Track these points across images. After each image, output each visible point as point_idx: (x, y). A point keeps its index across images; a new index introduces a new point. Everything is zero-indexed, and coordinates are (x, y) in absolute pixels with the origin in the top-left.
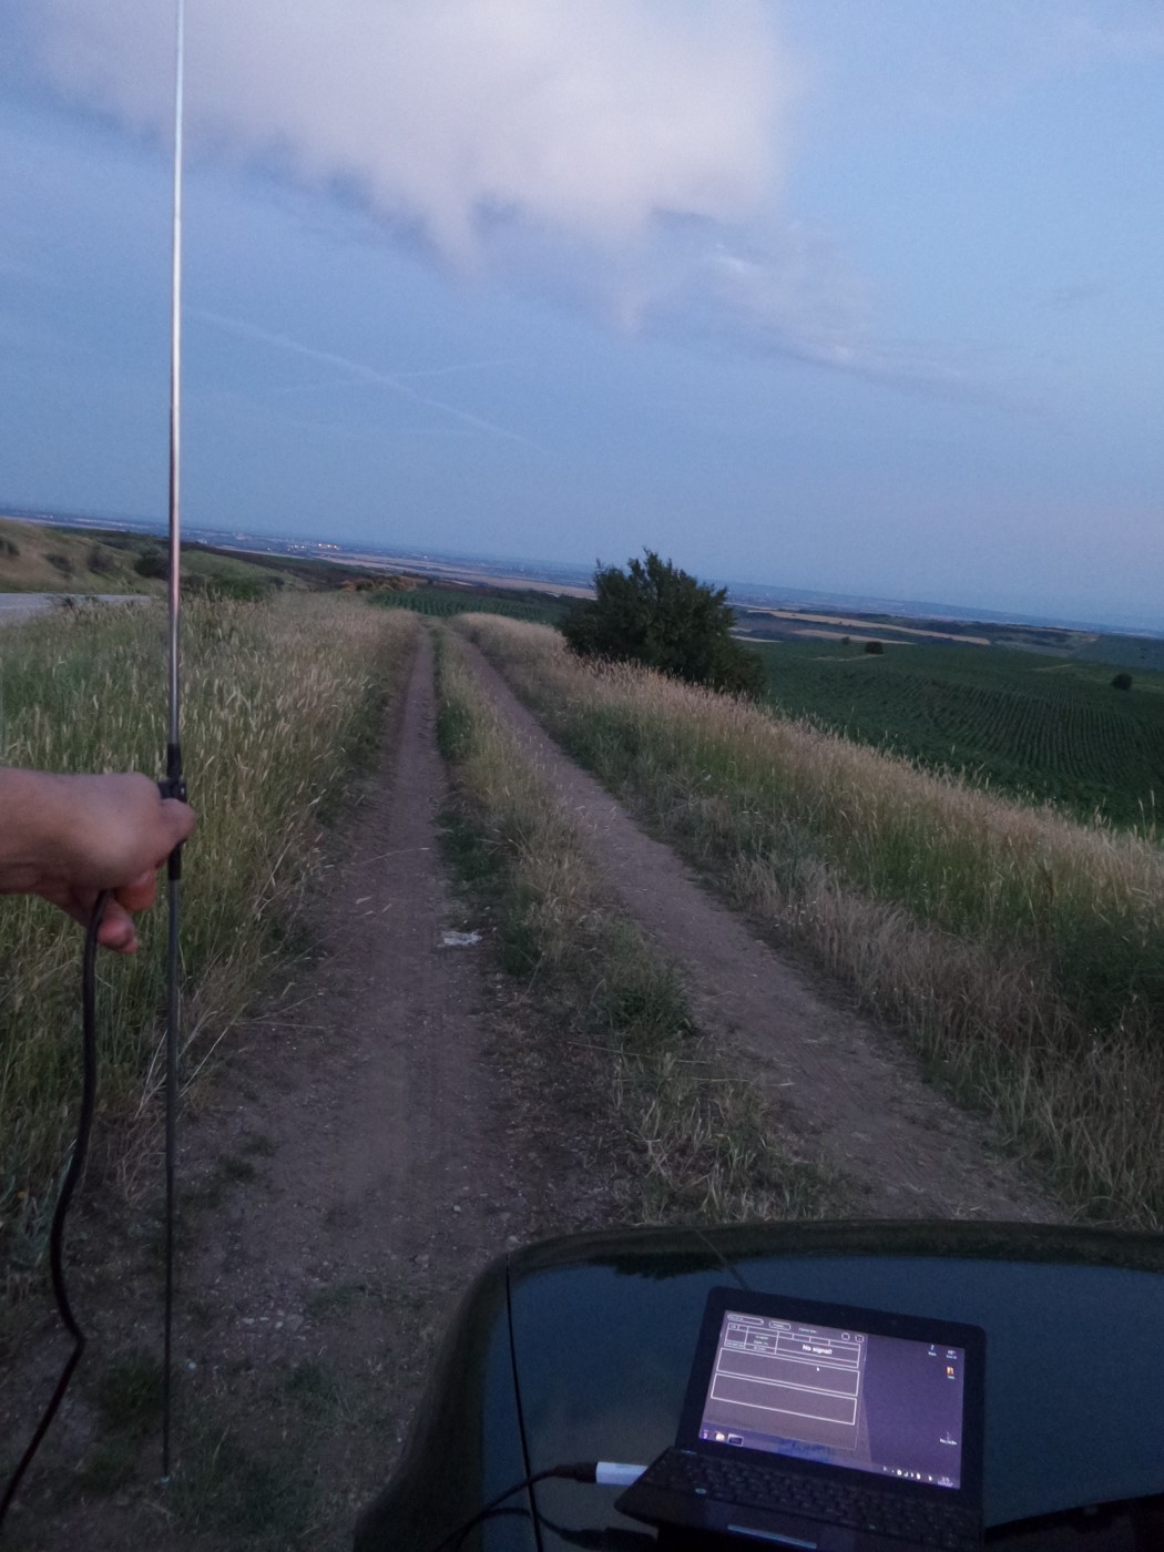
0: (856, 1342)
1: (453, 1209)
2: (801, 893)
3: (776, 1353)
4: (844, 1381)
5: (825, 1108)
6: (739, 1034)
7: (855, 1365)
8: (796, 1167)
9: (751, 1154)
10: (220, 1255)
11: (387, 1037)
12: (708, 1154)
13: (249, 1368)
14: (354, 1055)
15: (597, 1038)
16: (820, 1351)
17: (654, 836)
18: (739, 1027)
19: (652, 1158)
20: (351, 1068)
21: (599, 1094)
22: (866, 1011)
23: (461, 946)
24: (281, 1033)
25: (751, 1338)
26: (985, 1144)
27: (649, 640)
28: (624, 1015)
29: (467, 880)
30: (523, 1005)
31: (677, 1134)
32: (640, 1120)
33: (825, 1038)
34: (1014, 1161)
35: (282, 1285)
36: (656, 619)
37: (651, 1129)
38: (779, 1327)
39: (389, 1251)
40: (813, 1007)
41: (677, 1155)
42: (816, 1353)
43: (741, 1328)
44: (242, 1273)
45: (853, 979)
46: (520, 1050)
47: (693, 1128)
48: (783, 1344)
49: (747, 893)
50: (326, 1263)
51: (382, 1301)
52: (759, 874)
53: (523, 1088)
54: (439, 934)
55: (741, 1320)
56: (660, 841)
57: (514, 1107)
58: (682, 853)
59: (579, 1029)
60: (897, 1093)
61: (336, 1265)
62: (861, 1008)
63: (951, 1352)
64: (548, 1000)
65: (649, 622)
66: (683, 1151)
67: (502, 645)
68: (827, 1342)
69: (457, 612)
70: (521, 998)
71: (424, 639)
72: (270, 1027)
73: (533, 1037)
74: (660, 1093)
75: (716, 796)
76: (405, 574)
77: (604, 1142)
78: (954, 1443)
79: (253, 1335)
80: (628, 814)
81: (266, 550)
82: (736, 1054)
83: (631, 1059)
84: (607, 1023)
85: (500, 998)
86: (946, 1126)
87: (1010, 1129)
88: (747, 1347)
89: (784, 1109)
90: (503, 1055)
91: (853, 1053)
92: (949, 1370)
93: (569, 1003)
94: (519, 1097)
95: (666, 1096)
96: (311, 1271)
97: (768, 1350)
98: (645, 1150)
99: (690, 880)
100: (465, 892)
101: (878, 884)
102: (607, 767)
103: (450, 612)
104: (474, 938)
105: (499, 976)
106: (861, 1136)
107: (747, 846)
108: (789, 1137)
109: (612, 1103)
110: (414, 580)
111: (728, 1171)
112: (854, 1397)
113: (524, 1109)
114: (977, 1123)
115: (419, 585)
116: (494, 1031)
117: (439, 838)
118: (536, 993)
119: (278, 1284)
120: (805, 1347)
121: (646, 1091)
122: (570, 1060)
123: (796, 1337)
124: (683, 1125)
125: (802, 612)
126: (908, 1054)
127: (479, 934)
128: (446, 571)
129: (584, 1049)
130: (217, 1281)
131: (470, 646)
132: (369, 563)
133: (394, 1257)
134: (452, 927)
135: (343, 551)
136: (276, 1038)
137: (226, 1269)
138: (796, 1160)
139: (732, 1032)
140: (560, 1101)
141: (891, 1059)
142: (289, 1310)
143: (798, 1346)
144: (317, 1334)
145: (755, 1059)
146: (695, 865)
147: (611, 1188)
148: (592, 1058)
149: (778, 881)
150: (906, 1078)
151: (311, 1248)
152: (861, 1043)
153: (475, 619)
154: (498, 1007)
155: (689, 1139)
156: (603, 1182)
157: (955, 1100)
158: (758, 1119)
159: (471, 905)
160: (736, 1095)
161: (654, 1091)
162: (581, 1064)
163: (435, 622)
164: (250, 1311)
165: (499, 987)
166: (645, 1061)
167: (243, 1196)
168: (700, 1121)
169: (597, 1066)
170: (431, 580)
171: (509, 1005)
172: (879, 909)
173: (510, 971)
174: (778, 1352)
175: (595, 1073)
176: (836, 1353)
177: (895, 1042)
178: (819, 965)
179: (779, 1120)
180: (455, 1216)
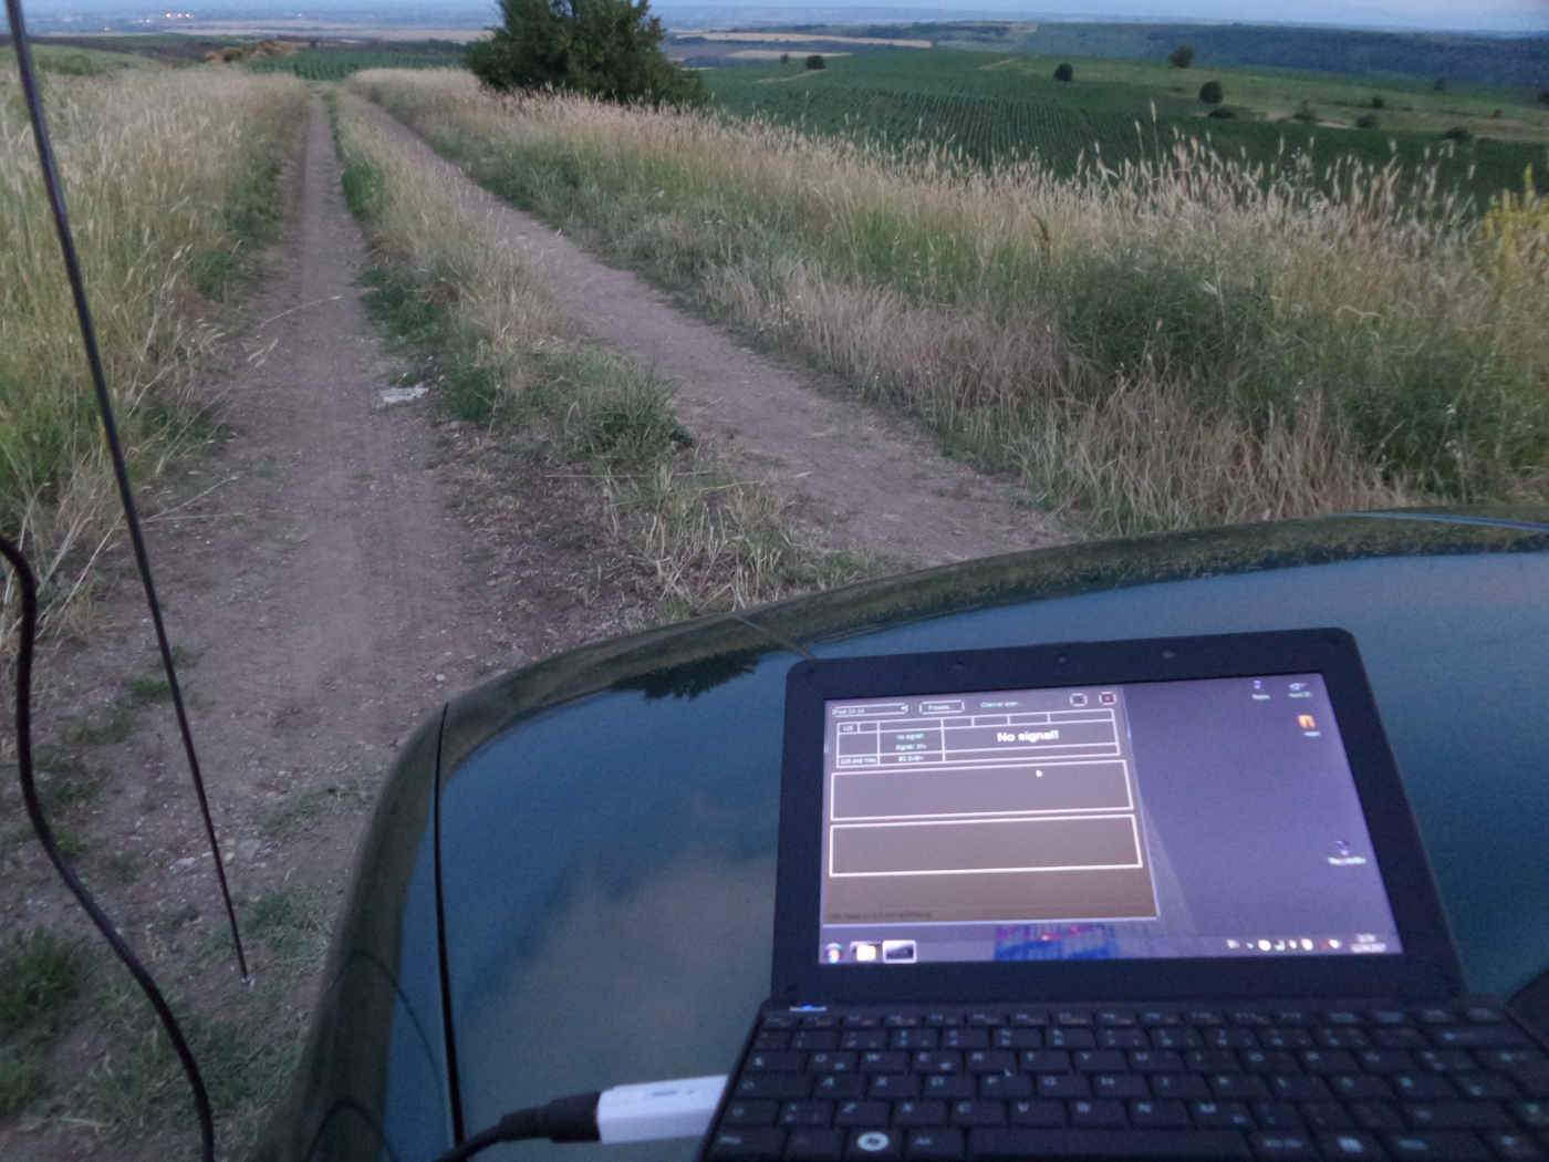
0: (1105, 706)
1: (435, 680)
2: (781, 293)
3: (945, 761)
4: (1101, 786)
5: (845, 496)
6: (739, 439)
7: (1113, 749)
8: (827, 559)
9: (775, 555)
10: (137, 793)
11: (328, 511)
12: (727, 563)
13: (193, 918)
14: (287, 537)
15: (579, 467)
16: (1033, 737)
17: (611, 265)
18: (737, 432)
19: (663, 579)
20: (286, 551)
21: (591, 524)
22: (871, 398)
23: (404, 401)
24: (188, 529)
25: (889, 743)
26: (1020, 503)
27: (572, 65)
28: (606, 436)
29: (402, 334)
30: (488, 449)
31: (688, 548)
32: (643, 544)
33: (833, 430)
34: (1052, 516)
35: (228, 810)
36: (575, 39)
37: (657, 550)
38: (940, 709)
39: (361, 742)
40: (814, 402)
41: (692, 570)
42: (1027, 743)
43: (864, 728)
44: (170, 808)
45: (852, 370)
46: (492, 495)
47: (705, 537)
48: (955, 740)
49: (724, 304)
50: (282, 773)
51: (360, 800)
52: (735, 283)
53: (500, 534)
54: (377, 394)
55: (861, 713)
56: (620, 268)
57: (493, 556)
58: (646, 277)
59: (557, 461)
60: (919, 470)
61: (296, 771)
62: (866, 397)
63: (1296, 686)
64: (516, 439)
65: (569, 44)
66: (698, 565)
67: (407, 97)
68: (1044, 718)
69: (350, 72)
70: (482, 442)
71: (316, 105)
72: (172, 524)
73: (504, 480)
74: (660, 509)
75: (673, 214)
76: (282, 38)
77: (604, 573)
78: (1358, 860)
79: (195, 876)
80: (581, 247)
81: (103, 30)
82: (740, 458)
83: (622, 482)
84: (588, 450)
85: (460, 446)
86: (977, 493)
87: (1043, 485)
88: (884, 760)
89: (802, 505)
90: (471, 504)
91: (866, 439)
92: (1304, 720)
93: (541, 438)
94: (497, 544)
95: (668, 511)
96: (264, 786)
97: (927, 758)
98: (654, 572)
99: (659, 301)
100: (401, 346)
101: (863, 270)
102: (547, 202)
103: (342, 75)
104: (419, 391)
105: (455, 425)
106: (890, 516)
107: (716, 257)
108: (814, 530)
109: (607, 531)
110: (293, 45)
111: (752, 576)
112: (1128, 811)
113: (506, 556)
114: (1007, 485)
115: (298, 49)
116: (456, 482)
117: (362, 299)
118: (501, 434)
119: (221, 810)
120: (1001, 737)
121: (644, 511)
122: (551, 496)
123: (978, 722)
124: (693, 537)
125: (735, 31)
126: (922, 432)
127: (425, 386)
128: (328, 29)
129: (566, 480)
130: (138, 824)
131: (372, 106)
132: (235, 30)
133: (369, 747)
134: (392, 383)
135: (200, 19)
136: (180, 535)
137: (149, 807)
138: (826, 552)
139: (731, 437)
140: (547, 539)
141: (906, 439)
142: (241, 836)
143: (988, 738)
144: (280, 855)
145: (761, 460)
146: (663, 286)
147: (621, 619)
148: (577, 488)
149: (756, 284)
150: (925, 456)
151: (260, 760)
152: (871, 429)
153: (371, 76)
154: (459, 457)
155: (703, 550)
156: (611, 615)
157: (979, 467)
158: (775, 518)
159: (411, 359)
160: (748, 497)
161: (654, 510)
162: (565, 497)
163: (326, 86)
164: (188, 850)
165: (457, 435)
166: (639, 481)
167: (161, 719)
168: (712, 529)
169: (584, 495)
170: (313, 42)
171: (471, 451)
172: (868, 296)
173: (467, 417)
174: (949, 757)
175: (582, 504)
176: (1068, 734)
177: (907, 423)
178: (812, 362)
179: (799, 514)
180: (439, 686)
